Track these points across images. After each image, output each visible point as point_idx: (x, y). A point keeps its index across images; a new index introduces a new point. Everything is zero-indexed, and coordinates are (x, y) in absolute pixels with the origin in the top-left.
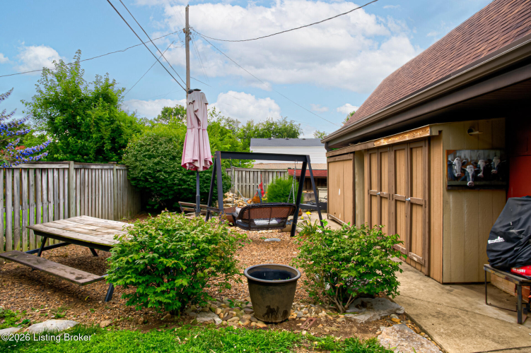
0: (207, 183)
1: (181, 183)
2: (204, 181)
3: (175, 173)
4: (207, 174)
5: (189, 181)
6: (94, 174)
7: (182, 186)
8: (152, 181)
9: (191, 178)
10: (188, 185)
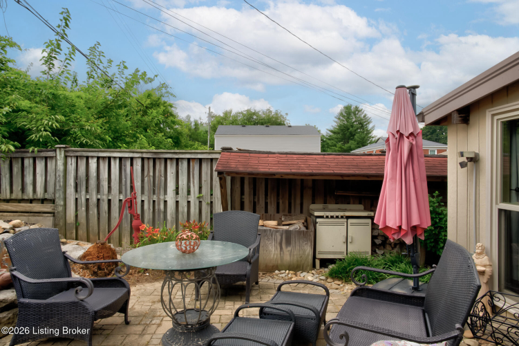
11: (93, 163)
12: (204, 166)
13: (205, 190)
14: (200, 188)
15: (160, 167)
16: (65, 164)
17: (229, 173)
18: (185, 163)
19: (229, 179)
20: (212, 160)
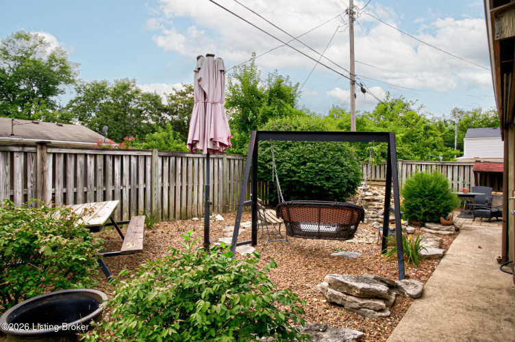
0: (321, 175)
1: (291, 174)
2: (316, 172)
3: (284, 163)
4: (321, 165)
5: (299, 173)
6: (216, 164)
7: (291, 177)
8: (263, 171)
9: (302, 169)
10: (299, 177)
11: (414, 167)
12: (466, 168)
13: (467, 179)
14: (464, 178)
15: (444, 169)
16: (402, 167)
17: (479, 172)
18: (457, 167)
19: (479, 174)
20: (470, 166)
